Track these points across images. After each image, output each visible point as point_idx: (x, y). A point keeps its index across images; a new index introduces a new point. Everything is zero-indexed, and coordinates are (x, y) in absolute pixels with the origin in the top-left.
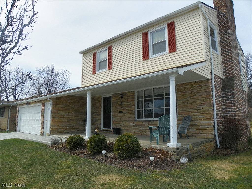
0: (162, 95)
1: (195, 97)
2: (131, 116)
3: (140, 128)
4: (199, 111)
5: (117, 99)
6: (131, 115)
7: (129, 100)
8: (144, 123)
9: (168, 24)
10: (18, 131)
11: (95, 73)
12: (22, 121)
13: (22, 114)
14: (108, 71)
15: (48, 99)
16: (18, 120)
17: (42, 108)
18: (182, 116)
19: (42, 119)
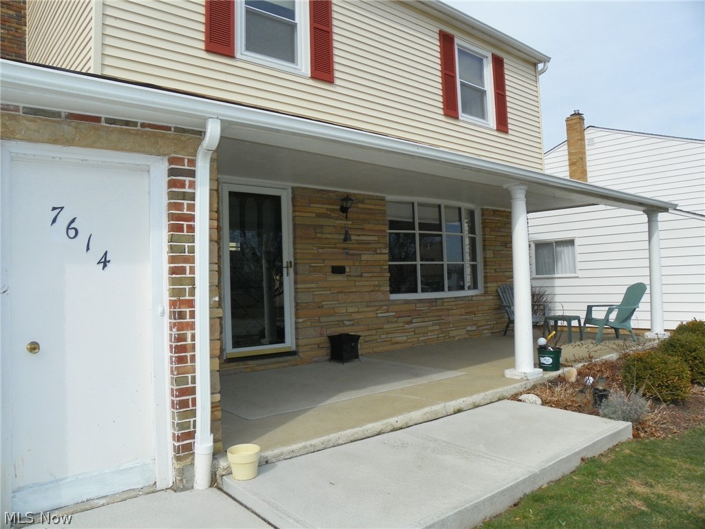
6: (377, 283)
8: (419, 307)
9: (492, 55)
11: (230, 54)
14: (313, 83)
15: (214, 129)
18: (494, 286)
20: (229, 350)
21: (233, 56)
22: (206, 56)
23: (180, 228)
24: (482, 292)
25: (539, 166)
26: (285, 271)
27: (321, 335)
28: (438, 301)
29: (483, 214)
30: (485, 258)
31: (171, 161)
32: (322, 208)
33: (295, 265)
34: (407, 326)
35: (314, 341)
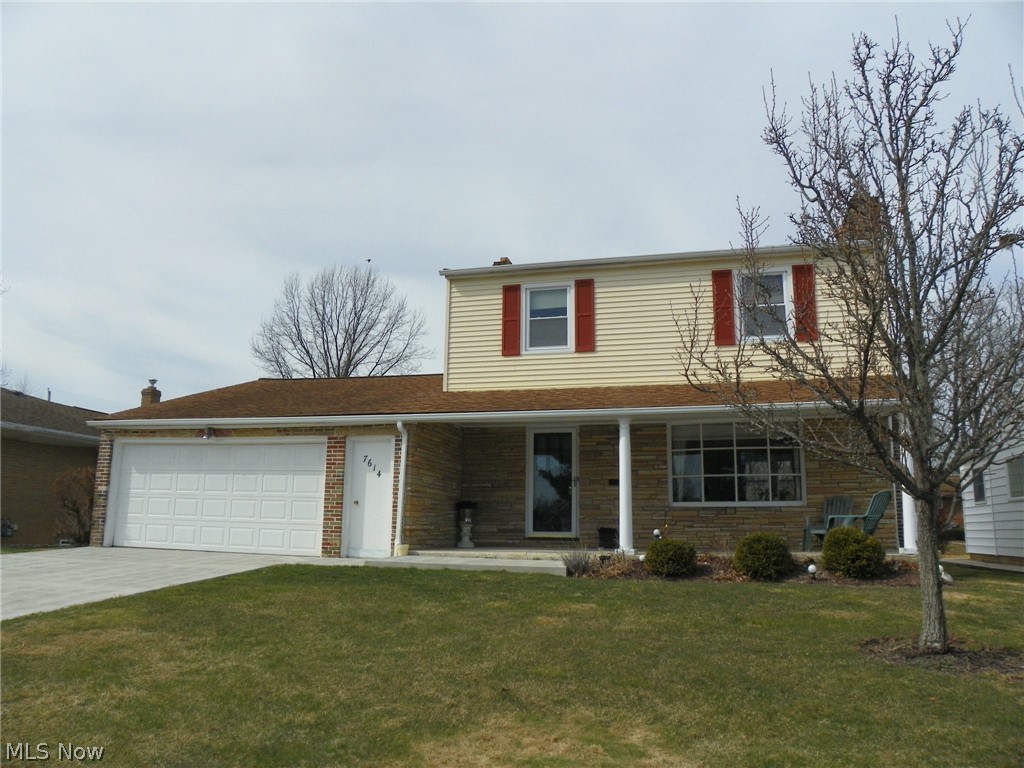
0: (763, 442)
2: (656, 495)
3: (692, 527)
4: (863, 485)
5: (599, 444)
6: (653, 492)
7: (645, 448)
8: (702, 513)
9: (793, 267)
10: (107, 541)
11: (517, 353)
12: (131, 499)
13: (134, 471)
14: (577, 355)
15: (399, 425)
16: (106, 495)
17: (331, 456)
18: (819, 498)
19: (331, 495)
20: (530, 533)
21: (519, 354)
22: (503, 358)
23: (397, 462)
24: (805, 504)
26: (573, 483)
28: (728, 511)
30: (806, 469)
31: (394, 436)
32: (603, 439)
33: (580, 479)
34: (687, 529)
35: (591, 532)
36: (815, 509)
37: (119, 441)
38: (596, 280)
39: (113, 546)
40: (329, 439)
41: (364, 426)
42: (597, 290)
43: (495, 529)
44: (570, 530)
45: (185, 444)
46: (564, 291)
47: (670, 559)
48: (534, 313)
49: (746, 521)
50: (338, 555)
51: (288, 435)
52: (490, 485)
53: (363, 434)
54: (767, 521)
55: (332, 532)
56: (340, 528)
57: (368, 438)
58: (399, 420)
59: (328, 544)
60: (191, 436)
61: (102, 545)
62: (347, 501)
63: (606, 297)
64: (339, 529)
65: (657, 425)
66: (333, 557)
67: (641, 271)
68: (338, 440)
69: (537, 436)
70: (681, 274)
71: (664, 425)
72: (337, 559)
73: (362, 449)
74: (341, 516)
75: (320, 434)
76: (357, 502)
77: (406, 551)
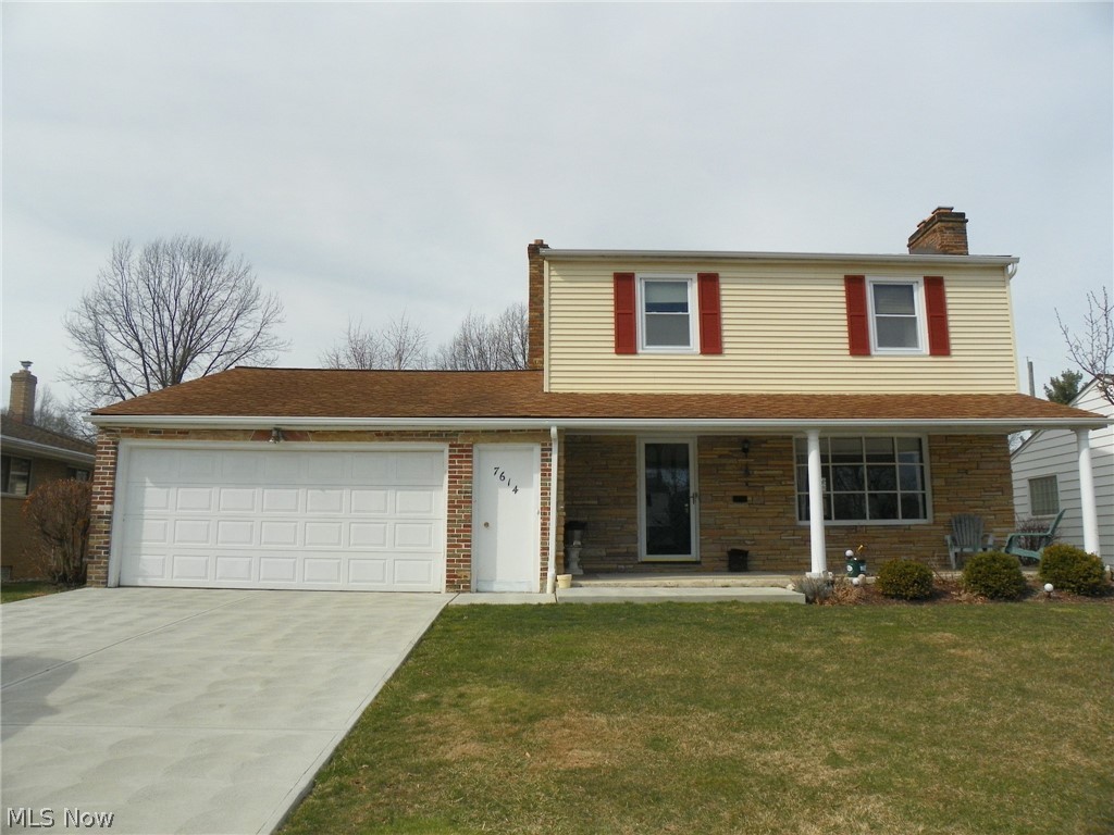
1: (978, 472)
2: (784, 513)
4: (986, 503)
5: (722, 457)
8: (832, 532)
9: (925, 278)
10: (112, 580)
11: (633, 351)
12: (146, 521)
13: (148, 484)
14: (702, 357)
15: (554, 431)
16: (109, 517)
17: (455, 467)
18: (945, 516)
19: (456, 516)
20: (644, 556)
21: (635, 353)
22: (615, 356)
23: (545, 475)
24: (932, 522)
25: (1013, 388)
26: (691, 500)
27: (722, 551)
29: (929, 442)
30: (933, 486)
31: (543, 445)
32: (726, 451)
33: (699, 496)
35: (715, 554)
36: (942, 527)
37: (126, 443)
38: (721, 275)
39: (119, 586)
40: (451, 446)
41: (499, 431)
42: (723, 287)
43: (604, 553)
44: (688, 552)
45: (231, 450)
46: (684, 285)
47: (915, 582)
48: (650, 307)
49: (877, 540)
50: (467, 589)
51: (392, 440)
52: (596, 502)
53: (498, 442)
54: (896, 540)
55: (460, 561)
56: (470, 556)
57: (502, 446)
58: (554, 425)
59: (455, 576)
60: (245, 439)
61: (106, 584)
62: (477, 523)
63: (732, 294)
64: (468, 558)
65: (783, 438)
66: (463, 592)
67: (769, 269)
68: (462, 448)
69: (648, 446)
70: (813, 276)
71: (790, 438)
72: (467, 595)
73: (489, 458)
74: (470, 541)
75: (438, 441)
76: (487, 525)
77: (570, 582)
